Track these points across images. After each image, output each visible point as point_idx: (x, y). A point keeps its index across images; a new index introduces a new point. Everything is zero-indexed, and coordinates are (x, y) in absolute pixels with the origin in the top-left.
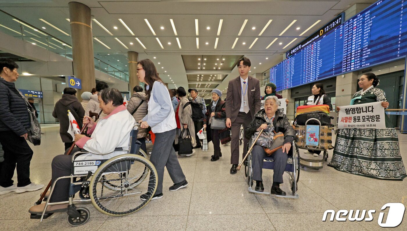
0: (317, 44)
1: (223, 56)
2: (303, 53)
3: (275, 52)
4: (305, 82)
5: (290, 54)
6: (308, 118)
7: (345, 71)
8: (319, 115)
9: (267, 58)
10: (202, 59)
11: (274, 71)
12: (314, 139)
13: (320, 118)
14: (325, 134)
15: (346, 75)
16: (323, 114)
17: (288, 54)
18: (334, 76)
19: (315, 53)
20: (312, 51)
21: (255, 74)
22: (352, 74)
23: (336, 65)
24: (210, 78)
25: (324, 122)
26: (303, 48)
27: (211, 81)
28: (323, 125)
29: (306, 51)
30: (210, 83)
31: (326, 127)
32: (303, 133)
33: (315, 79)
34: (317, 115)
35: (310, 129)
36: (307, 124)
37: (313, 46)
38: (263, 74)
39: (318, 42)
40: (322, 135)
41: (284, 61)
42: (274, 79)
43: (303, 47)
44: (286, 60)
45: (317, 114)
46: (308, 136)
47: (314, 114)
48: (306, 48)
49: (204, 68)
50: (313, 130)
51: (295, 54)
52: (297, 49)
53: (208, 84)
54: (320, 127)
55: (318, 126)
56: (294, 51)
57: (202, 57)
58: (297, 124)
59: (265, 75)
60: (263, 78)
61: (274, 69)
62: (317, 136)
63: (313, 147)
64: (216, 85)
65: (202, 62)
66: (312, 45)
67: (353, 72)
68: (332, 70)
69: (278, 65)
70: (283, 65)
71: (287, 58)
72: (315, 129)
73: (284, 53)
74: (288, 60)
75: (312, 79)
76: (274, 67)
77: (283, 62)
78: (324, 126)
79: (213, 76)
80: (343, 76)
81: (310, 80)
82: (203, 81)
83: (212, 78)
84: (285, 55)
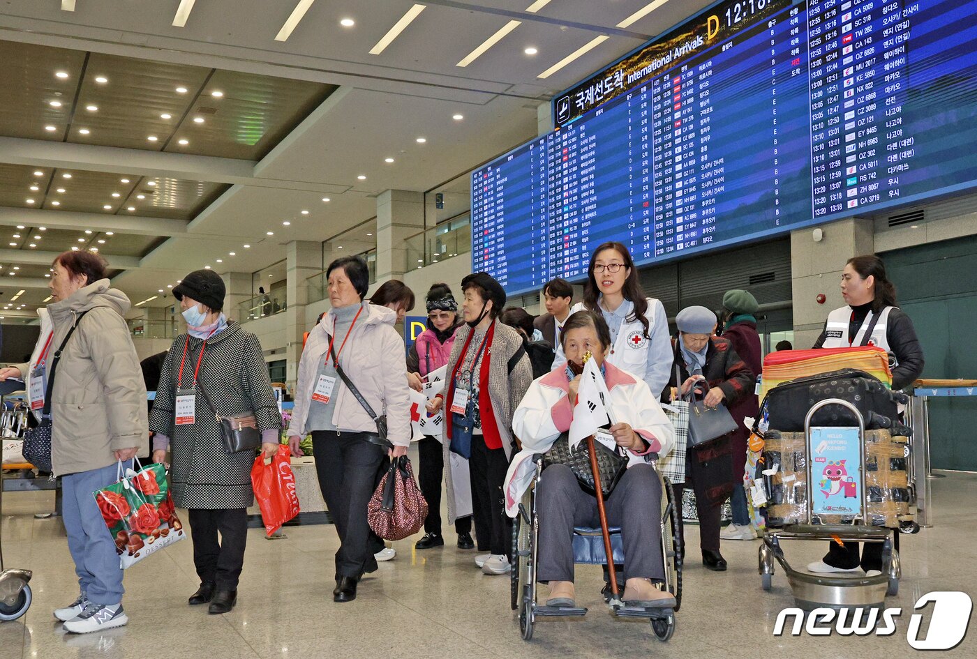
0: (695, 78)
1: (211, 76)
2: (637, 109)
3: (500, 89)
4: (652, 251)
5: (574, 110)
6: (812, 401)
7: (824, 210)
8: (853, 384)
9: (458, 117)
10: (82, 77)
11: (494, 189)
12: (841, 486)
13: (857, 398)
14: (883, 464)
15: (831, 229)
16: (869, 380)
17: (564, 109)
18: (779, 230)
19: (691, 127)
20: (678, 115)
21: (389, 195)
22: (851, 225)
23: (784, 183)
24: (116, 195)
25: (876, 416)
26: (633, 87)
27: (119, 212)
28: (870, 426)
29: (649, 100)
30: (111, 227)
31: (882, 433)
32: (800, 463)
33: (700, 242)
34: (846, 387)
35: (824, 443)
36: (812, 424)
37: (680, 84)
38: (431, 199)
39: (702, 68)
40: (871, 467)
41: (545, 138)
42: (495, 227)
43: (634, 83)
44: (555, 137)
45: (847, 382)
46: (818, 473)
47: (834, 383)
48: (649, 88)
49: (84, 132)
50: (836, 448)
51: (598, 113)
52: (605, 89)
53: (98, 234)
54: (860, 433)
55: (854, 430)
56: (590, 95)
57: (86, 63)
58: (770, 428)
59: (439, 205)
60: (432, 222)
61: (494, 176)
62: (853, 473)
63: (843, 522)
64: (145, 244)
65: (77, 92)
66: (677, 80)
67: (856, 217)
68: (768, 203)
69: (515, 155)
70: (537, 158)
71: (557, 125)
72: (841, 442)
73: (543, 98)
74: (565, 136)
75: (684, 241)
76: (494, 167)
77: (537, 144)
78: (875, 432)
79: (138, 183)
80: (817, 233)
81: (674, 244)
82: (65, 209)
83: (129, 194)
84: (545, 110)
